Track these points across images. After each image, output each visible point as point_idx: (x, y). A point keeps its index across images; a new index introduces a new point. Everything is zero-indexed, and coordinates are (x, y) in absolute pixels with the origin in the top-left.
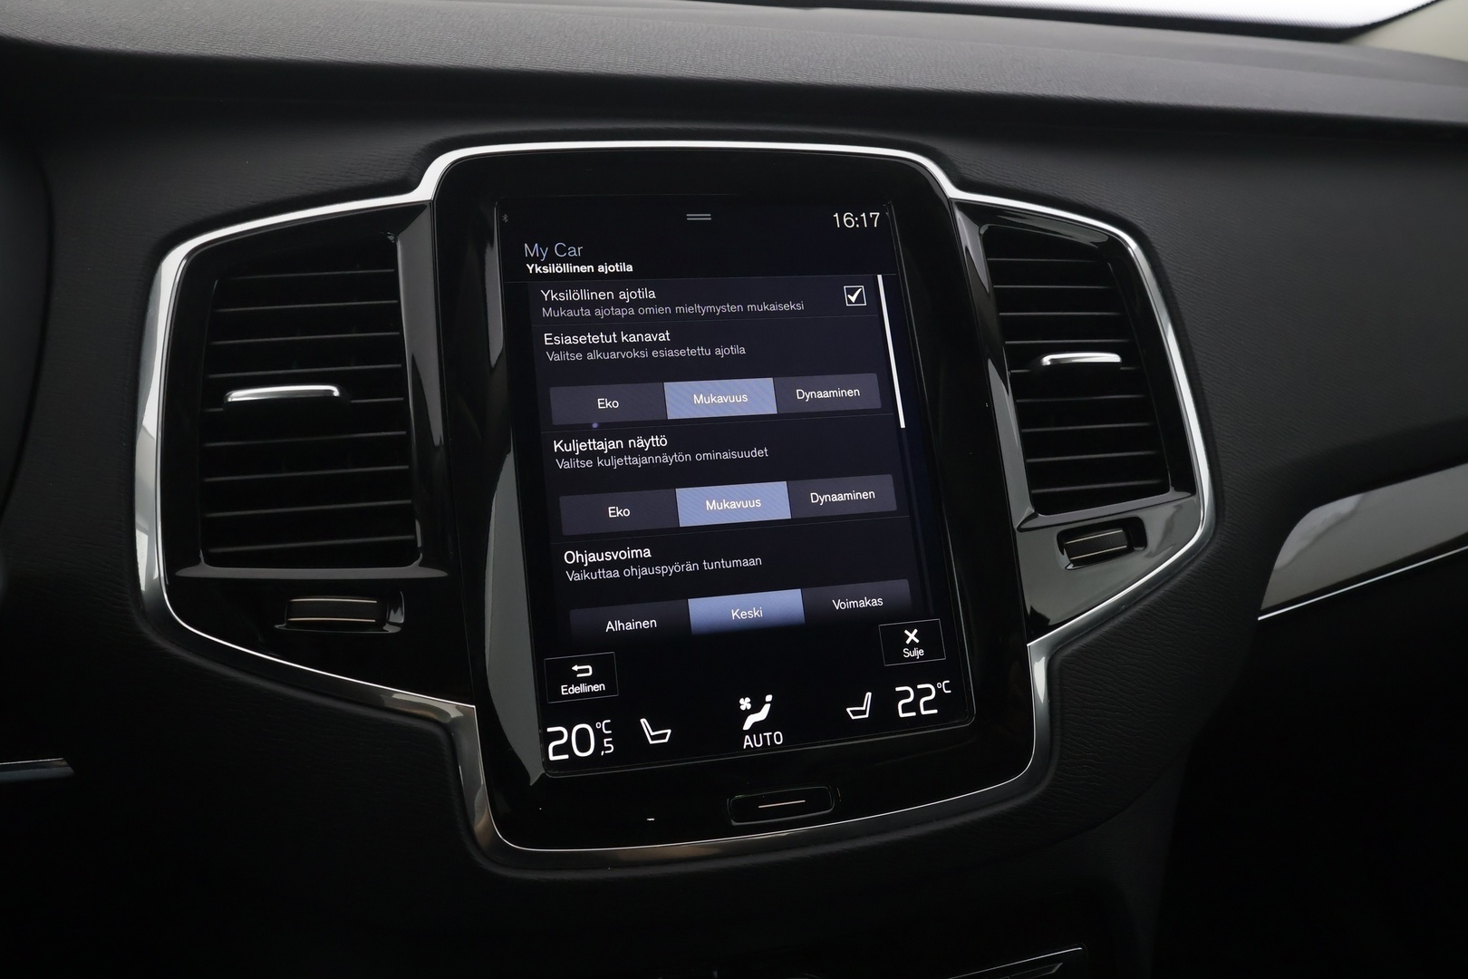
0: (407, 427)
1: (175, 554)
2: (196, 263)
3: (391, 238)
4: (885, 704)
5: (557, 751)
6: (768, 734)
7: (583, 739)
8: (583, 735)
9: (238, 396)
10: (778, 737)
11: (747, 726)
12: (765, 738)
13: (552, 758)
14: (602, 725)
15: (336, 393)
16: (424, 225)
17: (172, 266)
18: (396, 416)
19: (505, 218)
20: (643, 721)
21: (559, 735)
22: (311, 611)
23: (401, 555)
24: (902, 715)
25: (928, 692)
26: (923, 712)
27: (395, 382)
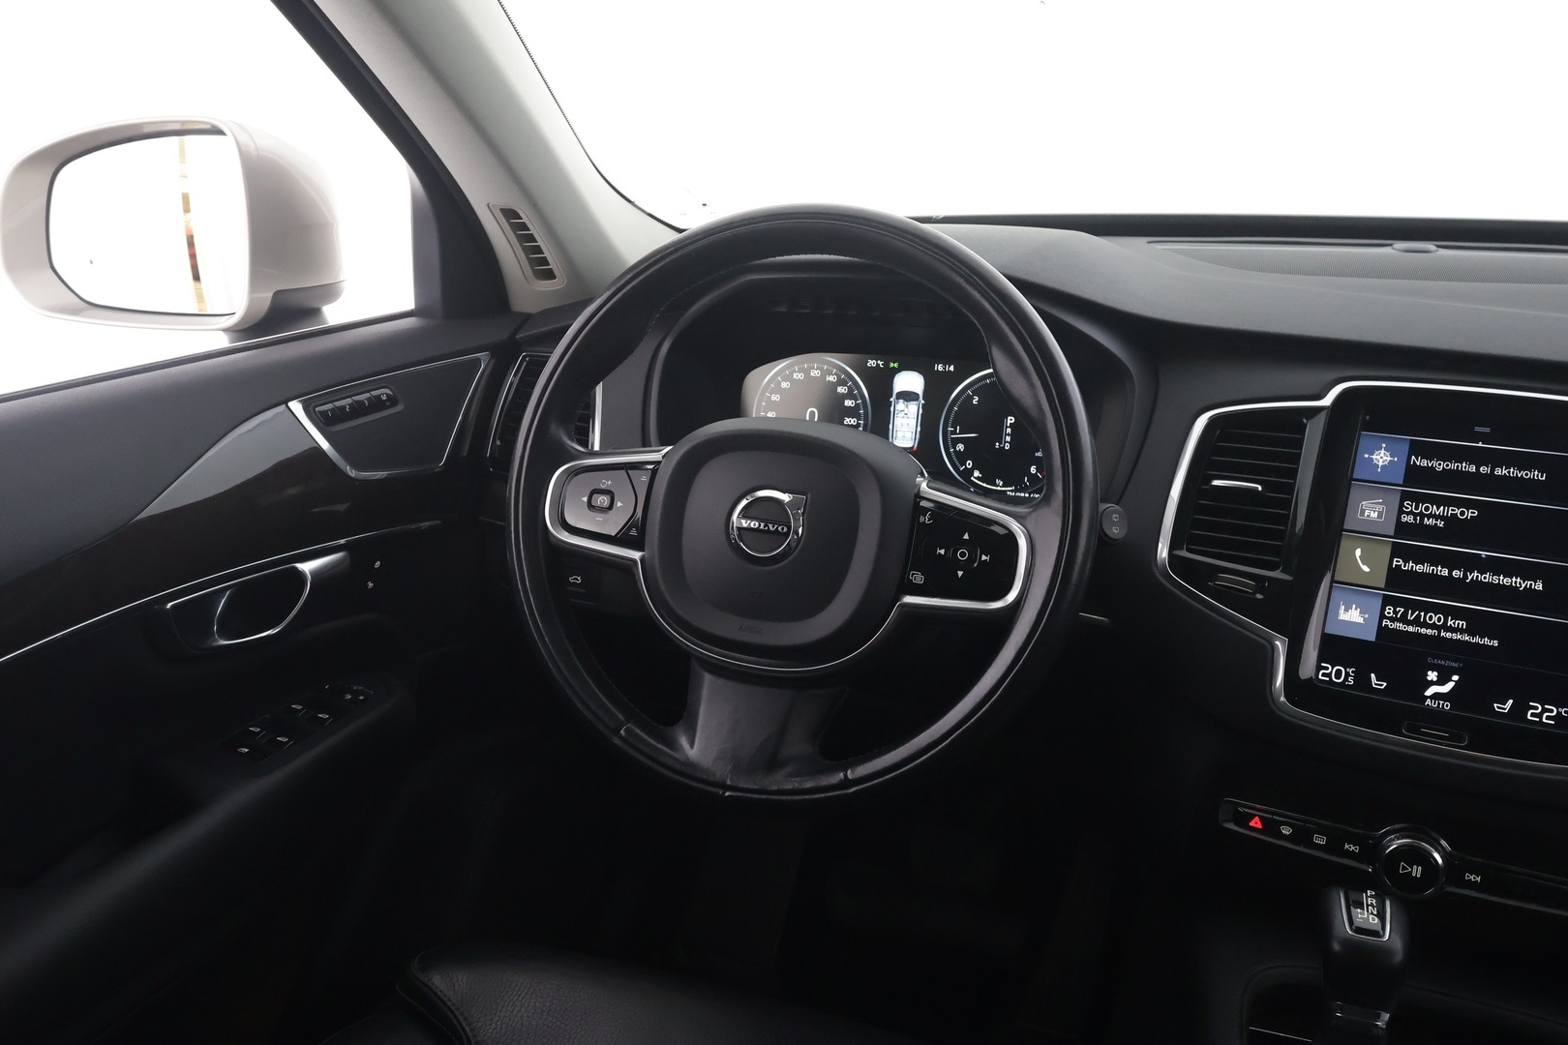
0: (1289, 509)
1: (1174, 545)
2: (1212, 421)
3: (1305, 421)
4: (1520, 709)
5: (1324, 675)
6: (1441, 702)
7: (1338, 674)
8: (1338, 673)
9: (1216, 483)
10: (1447, 706)
11: (1429, 692)
12: (1439, 704)
13: (1320, 677)
14: (1350, 670)
15: (1260, 489)
16: (1323, 416)
17: (1202, 422)
18: (1286, 504)
19: (1368, 418)
20: (1373, 675)
21: (1327, 668)
22: (1225, 581)
23: (1272, 567)
24: (1529, 717)
25: (1552, 711)
26: (1544, 720)
27: (1290, 489)
